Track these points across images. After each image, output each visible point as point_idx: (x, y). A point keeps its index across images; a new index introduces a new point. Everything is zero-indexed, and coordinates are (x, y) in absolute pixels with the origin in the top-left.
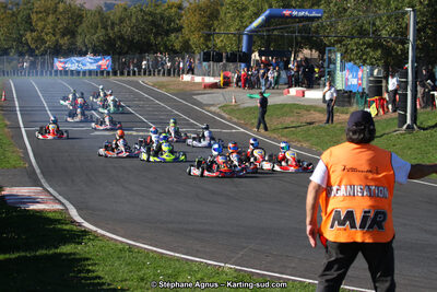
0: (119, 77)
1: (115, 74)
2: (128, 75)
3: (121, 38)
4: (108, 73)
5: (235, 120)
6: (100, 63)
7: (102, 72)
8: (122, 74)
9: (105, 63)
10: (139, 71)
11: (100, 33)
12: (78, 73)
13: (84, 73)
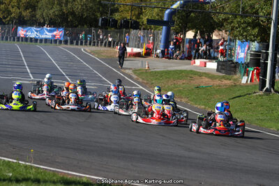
0: (69, 46)
1: (66, 42)
2: (77, 44)
3: (73, 13)
4: (60, 42)
5: (141, 80)
6: (55, 33)
7: (56, 41)
8: (72, 43)
9: (59, 33)
10: (86, 42)
11: (56, 8)
12: (36, 40)
13: (41, 41)
